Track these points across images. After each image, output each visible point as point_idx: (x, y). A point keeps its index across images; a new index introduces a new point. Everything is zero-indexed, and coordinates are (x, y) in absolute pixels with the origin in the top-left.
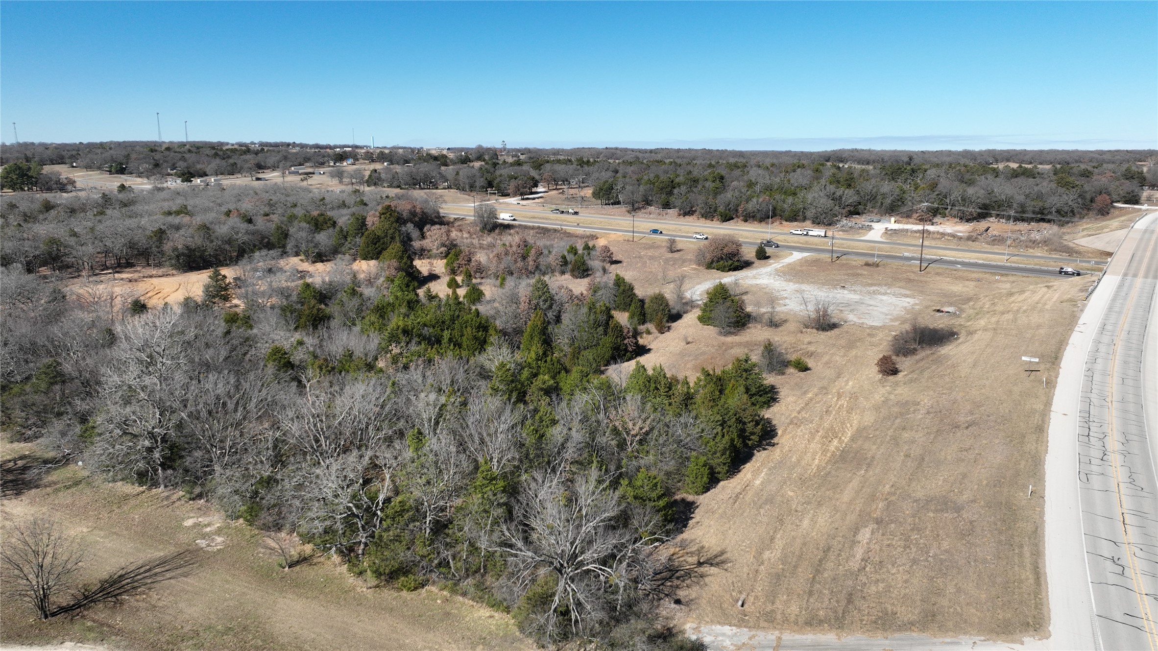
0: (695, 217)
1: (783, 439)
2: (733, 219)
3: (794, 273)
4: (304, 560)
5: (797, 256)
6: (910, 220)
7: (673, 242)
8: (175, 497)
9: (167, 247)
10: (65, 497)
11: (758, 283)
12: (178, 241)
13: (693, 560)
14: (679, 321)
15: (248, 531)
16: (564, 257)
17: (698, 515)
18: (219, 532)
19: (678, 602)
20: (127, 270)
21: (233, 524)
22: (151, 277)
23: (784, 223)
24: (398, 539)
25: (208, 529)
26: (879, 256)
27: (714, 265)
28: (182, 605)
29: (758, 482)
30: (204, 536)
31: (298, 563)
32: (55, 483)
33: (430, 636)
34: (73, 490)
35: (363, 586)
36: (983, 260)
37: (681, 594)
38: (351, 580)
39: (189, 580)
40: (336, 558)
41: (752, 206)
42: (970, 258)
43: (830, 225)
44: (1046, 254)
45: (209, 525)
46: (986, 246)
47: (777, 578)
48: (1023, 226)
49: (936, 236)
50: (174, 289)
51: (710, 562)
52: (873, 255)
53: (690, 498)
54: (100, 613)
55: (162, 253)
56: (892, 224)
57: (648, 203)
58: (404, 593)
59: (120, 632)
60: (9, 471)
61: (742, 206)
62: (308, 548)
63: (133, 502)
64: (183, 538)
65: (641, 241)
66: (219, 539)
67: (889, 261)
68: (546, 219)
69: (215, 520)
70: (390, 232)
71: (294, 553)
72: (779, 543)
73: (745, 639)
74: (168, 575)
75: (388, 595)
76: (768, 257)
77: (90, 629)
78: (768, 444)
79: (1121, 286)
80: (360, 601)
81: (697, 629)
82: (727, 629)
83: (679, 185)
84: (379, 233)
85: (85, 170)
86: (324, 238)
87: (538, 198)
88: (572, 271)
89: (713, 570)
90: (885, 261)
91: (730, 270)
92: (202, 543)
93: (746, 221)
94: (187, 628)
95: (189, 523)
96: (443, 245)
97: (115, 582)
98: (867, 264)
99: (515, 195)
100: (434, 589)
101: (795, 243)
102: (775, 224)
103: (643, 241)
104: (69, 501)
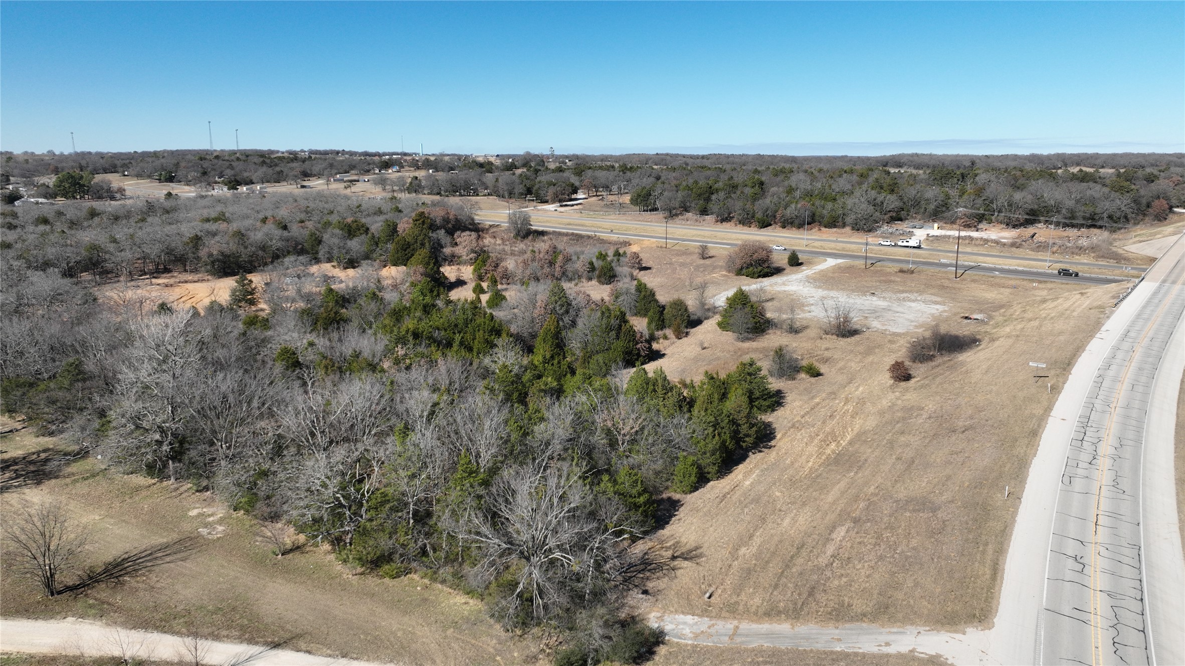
0: (732, 223)
1: (782, 442)
2: (770, 225)
3: (827, 280)
4: (297, 548)
5: (831, 262)
6: (954, 226)
7: (704, 248)
8: (184, 488)
9: (203, 253)
10: (82, 488)
11: (786, 289)
12: (214, 247)
13: (669, 554)
14: (699, 327)
15: (248, 521)
16: (591, 263)
17: (682, 513)
18: (221, 521)
19: (645, 592)
20: (164, 275)
21: (234, 514)
22: (186, 282)
23: (823, 229)
24: (381, 528)
25: (211, 519)
26: (914, 263)
27: (744, 271)
28: (178, 587)
29: (747, 483)
30: (206, 525)
31: (291, 551)
32: (73, 474)
33: (406, 619)
34: (90, 481)
35: (347, 573)
36: (1024, 267)
37: (650, 585)
38: (339, 567)
39: (188, 564)
40: (327, 547)
41: (790, 211)
42: (1011, 265)
43: (870, 231)
44: (1092, 261)
45: (212, 515)
46: (1030, 252)
47: (748, 572)
48: (1072, 232)
49: (978, 242)
50: (207, 294)
51: (686, 556)
52: (908, 262)
53: (677, 496)
54: (102, 592)
55: (198, 259)
56: (935, 230)
57: (686, 209)
58: (387, 580)
59: (119, 610)
60: (32, 462)
61: (780, 212)
62: (302, 538)
63: (144, 493)
64: (187, 527)
65: (674, 248)
66: (220, 528)
67: (925, 268)
68: (582, 226)
69: (218, 511)
70: (421, 238)
71: (288, 542)
72: (757, 540)
73: (704, 628)
74: (168, 559)
75: (372, 581)
76: (801, 264)
77: (91, 606)
78: (765, 447)
79: (1155, 293)
80: (344, 586)
81: (660, 618)
82: (689, 619)
83: (717, 191)
84: (409, 239)
85: (136, 178)
86: (356, 245)
87: (577, 205)
88: (599, 277)
89: (686, 564)
90: (921, 267)
91: (759, 277)
92: (204, 531)
93: (784, 227)
94: (180, 607)
95: (194, 513)
96: (473, 251)
97: (118, 565)
98: (902, 271)
99: (553, 202)
100: (415, 577)
101: (831, 249)
102: (814, 230)
103: (677, 247)
104: (85, 490)
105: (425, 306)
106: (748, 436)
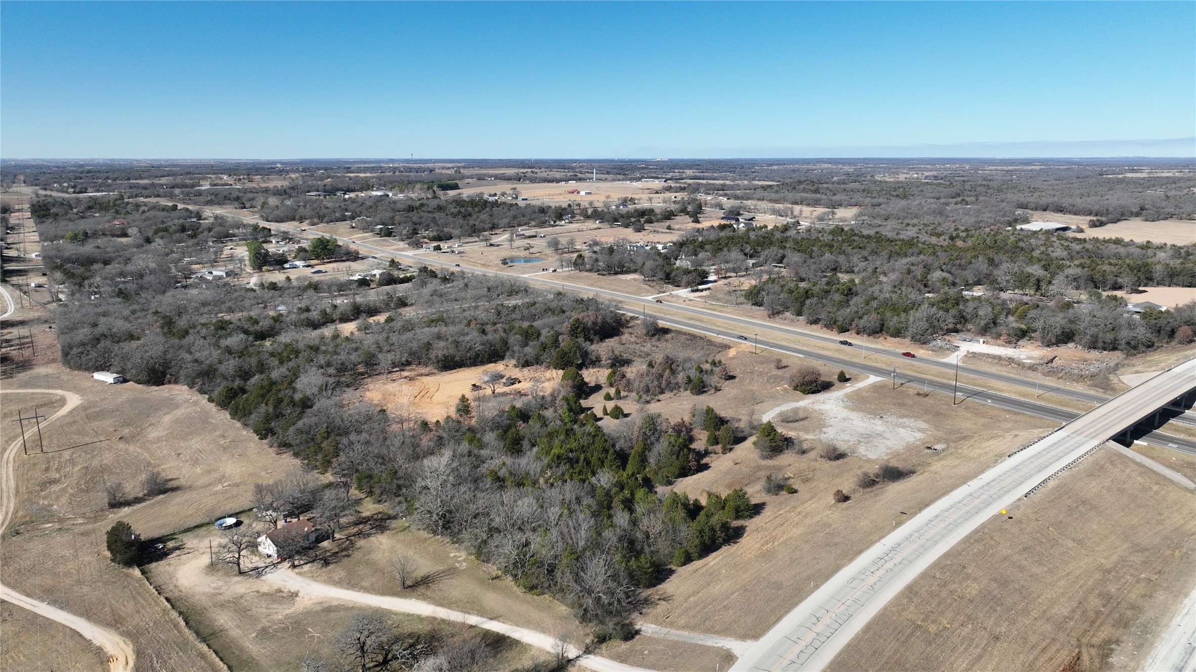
0: (819, 326)
1: (744, 541)
2: (848, 330)
3: (857, 400)
4: (497, 577)
5: (873, 379)
6: (998, 341)
7: (779, 361)
8: (445, 542)
9: (433, 355)
10: (401, 536)
11: (822, 408)
12: (440, 349)
13: (657, 597)
15: (476, 562)
16: (689, 377)
17: (674, 576)
18: (464, 560)
19: (641, 613)
20: (408, 368)
21: (470, 557)
22: (422, 375)
23: (889, 338)
24: (533, 573)
25: (460, 559)
27: (799, 388)
28: (451, 590)
29: (712, 563)
30: (458, 562)
31: (495, 578)
32: (396, 528)
33: (541, 614)
34: (403, 533)
35: (519, 591)
37: (644, 611)
38: (515, 588)
39: (453, 581)
40: (511, 578)
41: (862, 323)
43: (924, 343)
45: (460, 557)
47: (688, 609)
48: (1095, 354)
49: (1005, 362)
50: (436, 389)
51: (664, 600)
53: (674, 568)
54: (421, 589)
55: (430, 359)
56: (980, 346)
57: (787, 309)
58: (535, 596)
59: (430, 598)
60: (376, 520)
61: (855, 322)
62: (500, 573)
63: (428, 542)
64: (450, 562)
65: (762, 354)
66: (464, 564)
67: (940, 391)
68: (701, 321)
69: (463, 555)
71: (494, 574)
72: (701, 594)
73: (657, 630)
74: (446, 577)
75: (529, 596)
76: (848, 380)
77: (420, 595)
78: (734, 543)
80: (517, 597)
81: (642, 625)
82: (653, 626)
83: (812, 295)
85: (361, 232)
86: (530, 351)
87: (706, 289)
88: (691, 390)
89: (664, 603)
90: (937, 390)
91: (809, 393)
92: (457, 565)
93: (858, 333)
94: (453, 600)
95: (452, 555)
97: (426, 578)
98: (919, 394)
99: (686, 287)
100: (547, 596)
101: (880, 364)
102: (880, 339)
103: (764, 354)
104: (403, 538)
105: (567, 431)
106: (720, 537)
